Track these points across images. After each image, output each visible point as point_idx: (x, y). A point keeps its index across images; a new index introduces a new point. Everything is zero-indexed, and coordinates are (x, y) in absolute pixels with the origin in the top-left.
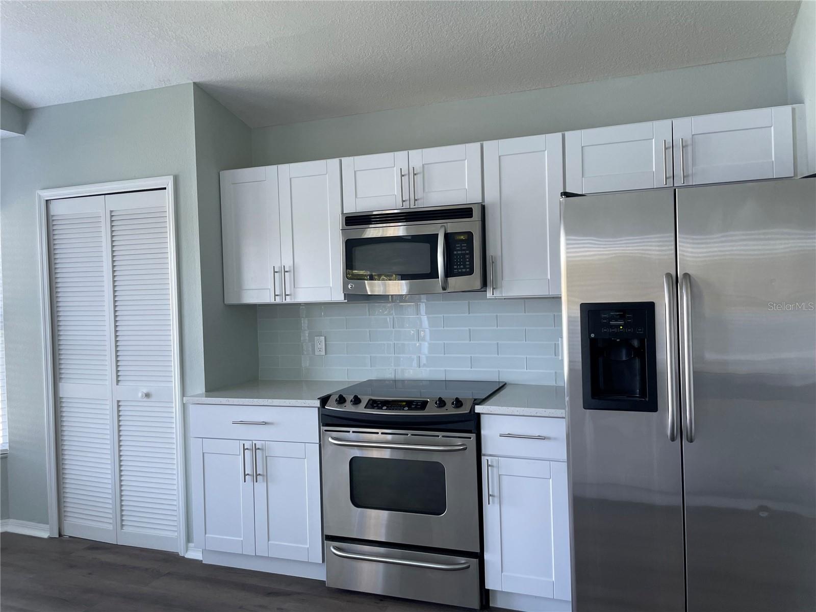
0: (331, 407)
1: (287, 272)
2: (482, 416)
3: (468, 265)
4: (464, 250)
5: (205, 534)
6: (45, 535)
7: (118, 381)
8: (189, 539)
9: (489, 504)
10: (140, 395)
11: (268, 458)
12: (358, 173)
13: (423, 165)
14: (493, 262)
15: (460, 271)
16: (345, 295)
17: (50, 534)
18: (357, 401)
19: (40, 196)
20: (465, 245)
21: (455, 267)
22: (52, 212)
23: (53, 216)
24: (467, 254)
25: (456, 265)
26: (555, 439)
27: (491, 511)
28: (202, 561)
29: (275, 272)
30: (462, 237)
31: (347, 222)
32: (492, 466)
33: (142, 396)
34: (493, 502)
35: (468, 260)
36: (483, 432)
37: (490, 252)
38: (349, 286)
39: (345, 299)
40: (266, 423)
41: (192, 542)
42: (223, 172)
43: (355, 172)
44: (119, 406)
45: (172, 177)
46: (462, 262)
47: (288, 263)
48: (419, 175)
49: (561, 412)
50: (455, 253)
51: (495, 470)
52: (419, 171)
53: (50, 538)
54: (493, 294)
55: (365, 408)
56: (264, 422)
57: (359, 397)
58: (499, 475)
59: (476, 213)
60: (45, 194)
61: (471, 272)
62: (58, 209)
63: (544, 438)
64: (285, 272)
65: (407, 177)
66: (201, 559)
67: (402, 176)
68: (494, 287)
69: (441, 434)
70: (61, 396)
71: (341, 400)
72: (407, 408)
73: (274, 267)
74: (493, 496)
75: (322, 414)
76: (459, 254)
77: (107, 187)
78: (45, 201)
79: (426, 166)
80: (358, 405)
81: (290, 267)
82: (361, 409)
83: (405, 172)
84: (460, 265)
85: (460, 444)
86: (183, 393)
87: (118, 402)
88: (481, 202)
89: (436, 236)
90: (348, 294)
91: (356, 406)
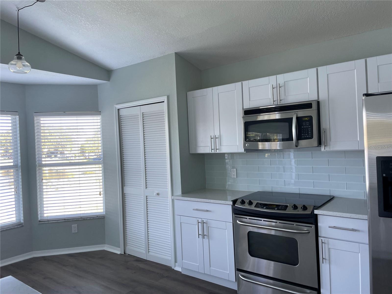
0: (238, 205)
1: (217, 138)
2: (318, 215)
3: (310, 133)
4: (307, 126)
5: (182, 260)
6: (119, 253)
7: (146, 187)
8: (176, 262)
9: (323, 263)
10: (155, 194)
11: (209, 227)
12: (250, 88)
13: (284, 82)
14: (324, 132)
15: (305, 137)
16: (245, 149)
17: (121, 252)
18: (250, 203)
19: (115, 107)
20: (308, 123)
21: (303, 135)
22: (120, 114)
23: (121, 115)
24: (309, 128)
25: (303, 134)
26: (362, 231)
27: (324, 267)
28: (181, 272)
29: (211, 138)
30: (306, 119)
31: (245, 113)
32: (325, 243)
33: (156, 194)
34: (326, 262)
35: (310, 131)
36: (319, 224)
37: (323, 126)
38: (247, 145)
39: (245, 151)
40: (207, 211)
41: (177, 263)
42: (188, 92)
43: (249, 88)
44: (147, 198)
45: (166, 96)
46: (306, 132)
47: (217, 134)
48: (282, 88)
49: (366, 217)
50: (303, 127)
51: (326, 245)
52: (282, 85)
53: (121, 254)
54: (325, 149)
55: (255, 207)
56: (207, 210)
57: (252, 201)
58: (329, 248)
59: (314, 106)
60: (117, 106)
61: (311, 137)
62: (122, 113)
63: (356, 230)
64: (216, 138)
65: (276, 89)
66: (181, 271)
67: (273, 88)
68: (325, 145)
69: (295, 224)
70: (125, 193)
71: (243, 202)
72: (276, 209)
73: (211, 136)
74: (325, 259)
75: (233, 209)
76: (305, 128)
77: (140, 102)
78: (118, 110)
79: (286, 82)
80: (251, 205)
81: (218, 136)
82: (253, 208)
83: (275, 86)
84: (305, 134)
85: (306, 230)
86: (172, 195)
87: (147, 196)
88: (317, 99)
89: (292, 119)
90: (246, 149)
91: (250, 206)
